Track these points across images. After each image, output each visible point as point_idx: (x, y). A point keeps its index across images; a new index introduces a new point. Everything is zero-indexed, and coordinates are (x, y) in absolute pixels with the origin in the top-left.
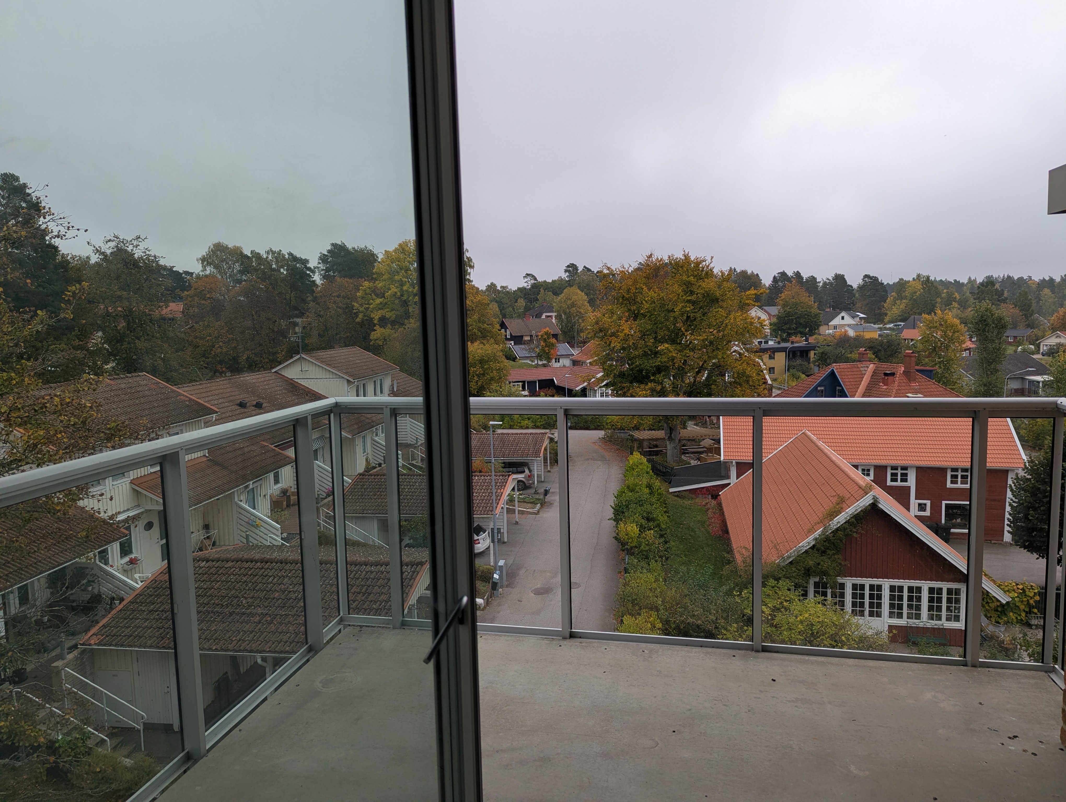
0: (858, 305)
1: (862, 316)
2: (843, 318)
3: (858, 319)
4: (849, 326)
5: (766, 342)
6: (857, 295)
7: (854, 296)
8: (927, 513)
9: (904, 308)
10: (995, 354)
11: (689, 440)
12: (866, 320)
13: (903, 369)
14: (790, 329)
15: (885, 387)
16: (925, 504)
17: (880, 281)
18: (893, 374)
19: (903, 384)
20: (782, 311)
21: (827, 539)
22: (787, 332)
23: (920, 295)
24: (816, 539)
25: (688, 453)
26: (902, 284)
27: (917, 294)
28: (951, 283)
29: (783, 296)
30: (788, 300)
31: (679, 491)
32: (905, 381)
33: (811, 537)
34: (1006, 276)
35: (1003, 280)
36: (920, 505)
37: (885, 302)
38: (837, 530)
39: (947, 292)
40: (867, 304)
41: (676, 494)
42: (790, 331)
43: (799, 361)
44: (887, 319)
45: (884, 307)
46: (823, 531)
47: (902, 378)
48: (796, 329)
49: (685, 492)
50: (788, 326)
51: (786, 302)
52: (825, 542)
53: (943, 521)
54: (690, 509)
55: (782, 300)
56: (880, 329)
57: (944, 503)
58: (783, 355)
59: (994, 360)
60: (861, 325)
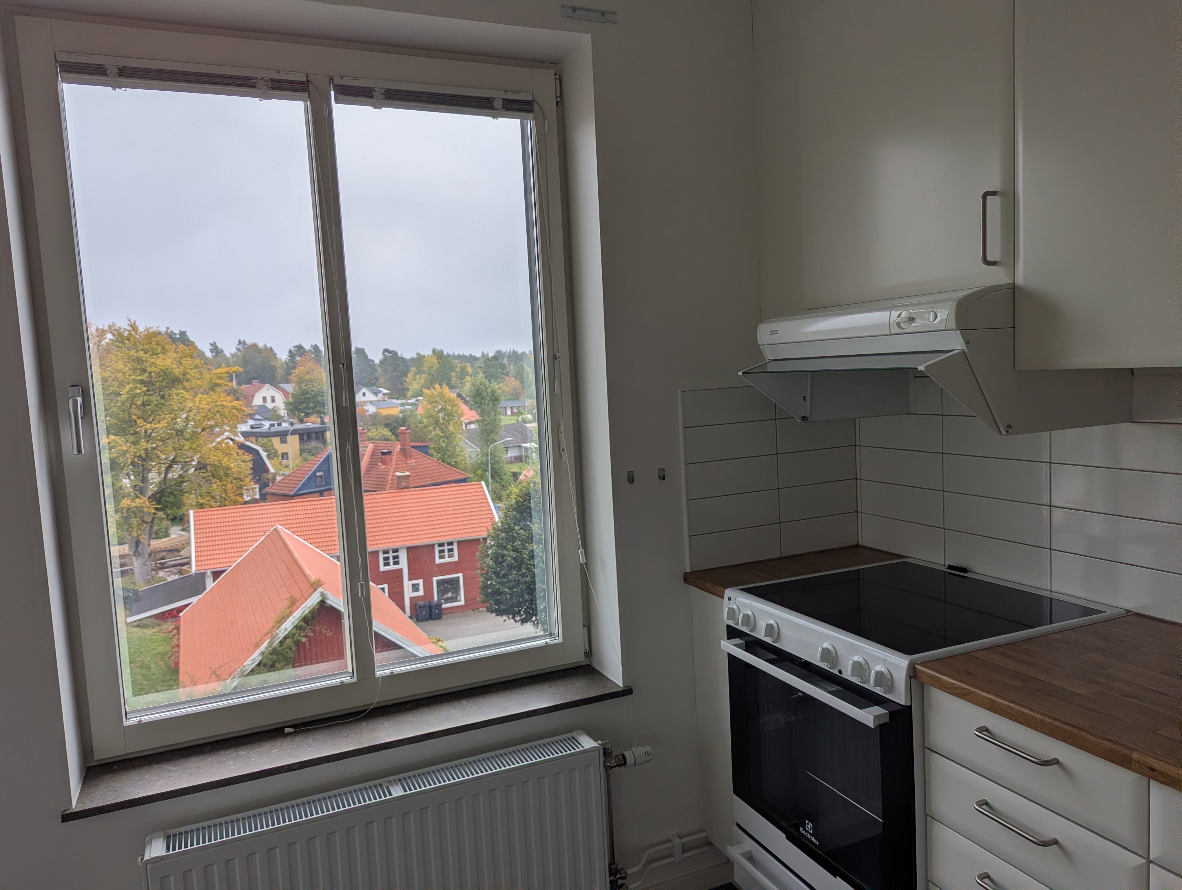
0: (381, 380)
1: (385, 391)
2: (364, 394)
3: (380, 396)
4: (371, 402)
5: (279, 425)
6: (379, 370)
7: (377, 371)
8: (421, 593)
9: (424, 382)
10: (492, 425)
11: (170, 551)
12: (390, 396)
13: (399, 447)
14: (307, 408)
15: (383, 467)
16: (418, 584)
17: (400, 355)
18: (389, 453)
19: (400, 462)
20: (297, 388)
21: (274, 652)
22: (305, 412)
23: (437, 369)
24: (263, 653)
25: (168, 567)
26: (420, 359)
27: (434, 369)
28: (467, 356)
29: (297, 371)
30: (301, 376)
31: (140, 620)
32: (402, 459)
33: (258, 652)
34: (512, 351)
35: (510, 354)
36: (413, 585)
37: (406, 376)
38: (286, 638)
39: (461, 366)
40: (389, 379)
41: (136, 624)
42: (307, 411)
43: (313, 444)
44: (409, 394)
45: (406, 382)
46: (269, 643)
47: (399, 456)
48: (314, 409)
49: (149, 620)
50: (304, 405)
51: (301, 378)
52: (272, 654)
53: (436, 598)
54: (150, 640)
55: (296, 376)
56: (403, 405)
57: (435, 579)
58: (296, 437)
59: (492, 432)
60: (385, 400)
